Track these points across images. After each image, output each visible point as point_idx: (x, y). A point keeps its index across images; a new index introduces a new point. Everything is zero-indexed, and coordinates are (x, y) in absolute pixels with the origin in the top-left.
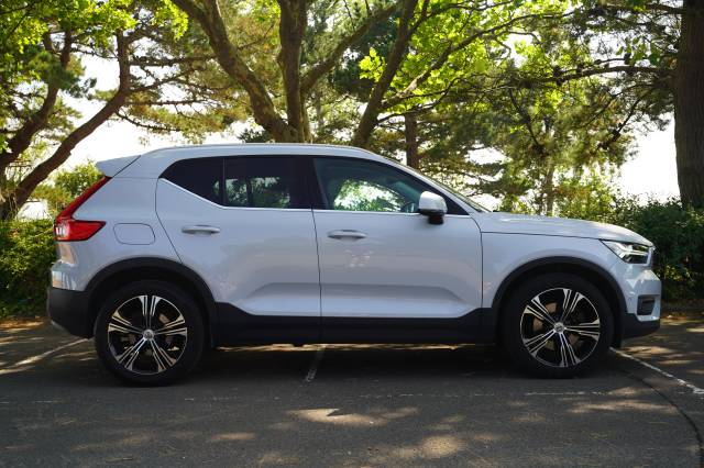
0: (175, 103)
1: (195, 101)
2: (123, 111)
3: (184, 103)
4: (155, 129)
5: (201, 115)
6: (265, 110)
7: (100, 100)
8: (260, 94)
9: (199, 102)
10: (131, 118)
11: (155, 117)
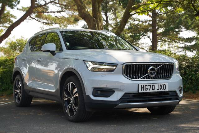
0: (54, 12)
1: (62, 11)
2: (33, 15)
3: (57, 12)
4: (46, 23)
5: (65, 17)
6: (83, 11)
7: (24, 11)
8: (81, 4)
9: (64, 11)
10: (36, 18)
11: (46, 18)
